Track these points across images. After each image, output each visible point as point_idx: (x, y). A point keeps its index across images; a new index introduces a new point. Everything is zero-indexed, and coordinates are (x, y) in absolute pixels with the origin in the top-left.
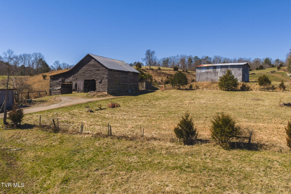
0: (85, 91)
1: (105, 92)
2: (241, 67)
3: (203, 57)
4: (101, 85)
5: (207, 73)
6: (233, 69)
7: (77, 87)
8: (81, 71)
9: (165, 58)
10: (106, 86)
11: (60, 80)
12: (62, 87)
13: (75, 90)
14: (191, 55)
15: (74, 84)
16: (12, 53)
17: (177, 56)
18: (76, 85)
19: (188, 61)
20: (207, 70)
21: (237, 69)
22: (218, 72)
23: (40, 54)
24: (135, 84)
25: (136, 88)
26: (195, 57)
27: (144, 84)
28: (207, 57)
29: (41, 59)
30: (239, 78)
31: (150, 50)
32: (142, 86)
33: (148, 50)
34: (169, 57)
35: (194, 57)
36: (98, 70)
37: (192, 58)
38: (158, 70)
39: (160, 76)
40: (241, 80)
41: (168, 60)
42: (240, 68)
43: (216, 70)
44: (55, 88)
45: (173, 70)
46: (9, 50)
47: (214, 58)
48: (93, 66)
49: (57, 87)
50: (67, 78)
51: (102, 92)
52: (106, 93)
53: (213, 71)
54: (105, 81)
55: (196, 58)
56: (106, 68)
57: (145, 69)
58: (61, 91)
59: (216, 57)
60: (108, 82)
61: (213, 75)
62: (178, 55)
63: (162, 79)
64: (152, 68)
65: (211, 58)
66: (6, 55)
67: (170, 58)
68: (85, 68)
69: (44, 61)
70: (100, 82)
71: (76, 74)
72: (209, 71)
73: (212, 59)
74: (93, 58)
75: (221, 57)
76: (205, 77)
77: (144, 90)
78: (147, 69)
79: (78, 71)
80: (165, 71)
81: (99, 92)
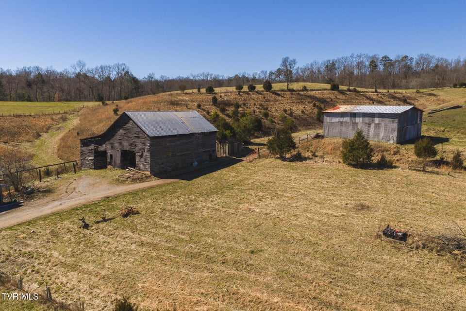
0: (123, 167)
1: (147, 171)
2: (397, 118)
3: (398, 56)
4: (142, 160)
5: (342, 123)
6: (383, 119)
7: (113, 160)
8: (117, 137)
9: (329, 61)
10: (148, 163)
11: (92, 147)
12: (95, 157)
13: (110, 164)
14: (375, 54)
15: (109, 155)
16: (84, 65)
17: (351, 56)
18: (111, 156)
19: (370, 65)
20: (341, 119)
21: (390, 120)
22: (358, 123)
23: (124, 64)
24: (207, 150)
25: (210, 155)
26: (383, 58)
27: (226, 147)
28: (406, 57)
29: (127, 72)
30: (391, 135)
31: (288, 58)
32: (223, 149)
33: (285, 58)
34: (336, 59)
35: (381, 57)
36: (138, 137)
37: (378, 59)
38: (303, 91)
39: (302, 102)
40: (395, 139)
41: (333, 64)
42: (394, 119)
43: (355, 120)
44: (87, 158)
45: (328, 90)
46: (80, 62)
47: (417, 58)
48: (132, 130)
49: (89, 156)
50: (101, 144)
51: (143, 171)
52: (148, 173)
53: (351, 121)
54: (147, 154)
55: (385, 58)
56: (148, 136)
57: (279, 91)
58: (94, 163)
59: (422, 58)
60: (151, 156)
61: (351, 128)
62: (353, 54)
63: (304, 108)
64: (291, 88)
65: (412, 59)
66: (75, 69)
67: (338, 60)
68: (121, 132)
69: (132, 75)
70: (141, 156)
71: (111, 141)
72: (344, 121)
73: (415, 60)
74: (131, 119)
75: (432, 57)
76: (337, 130)
77: (226, 157)
78: (283, 90)
79: (113, 135)
80: (314, 92)
81: (139, 170)
